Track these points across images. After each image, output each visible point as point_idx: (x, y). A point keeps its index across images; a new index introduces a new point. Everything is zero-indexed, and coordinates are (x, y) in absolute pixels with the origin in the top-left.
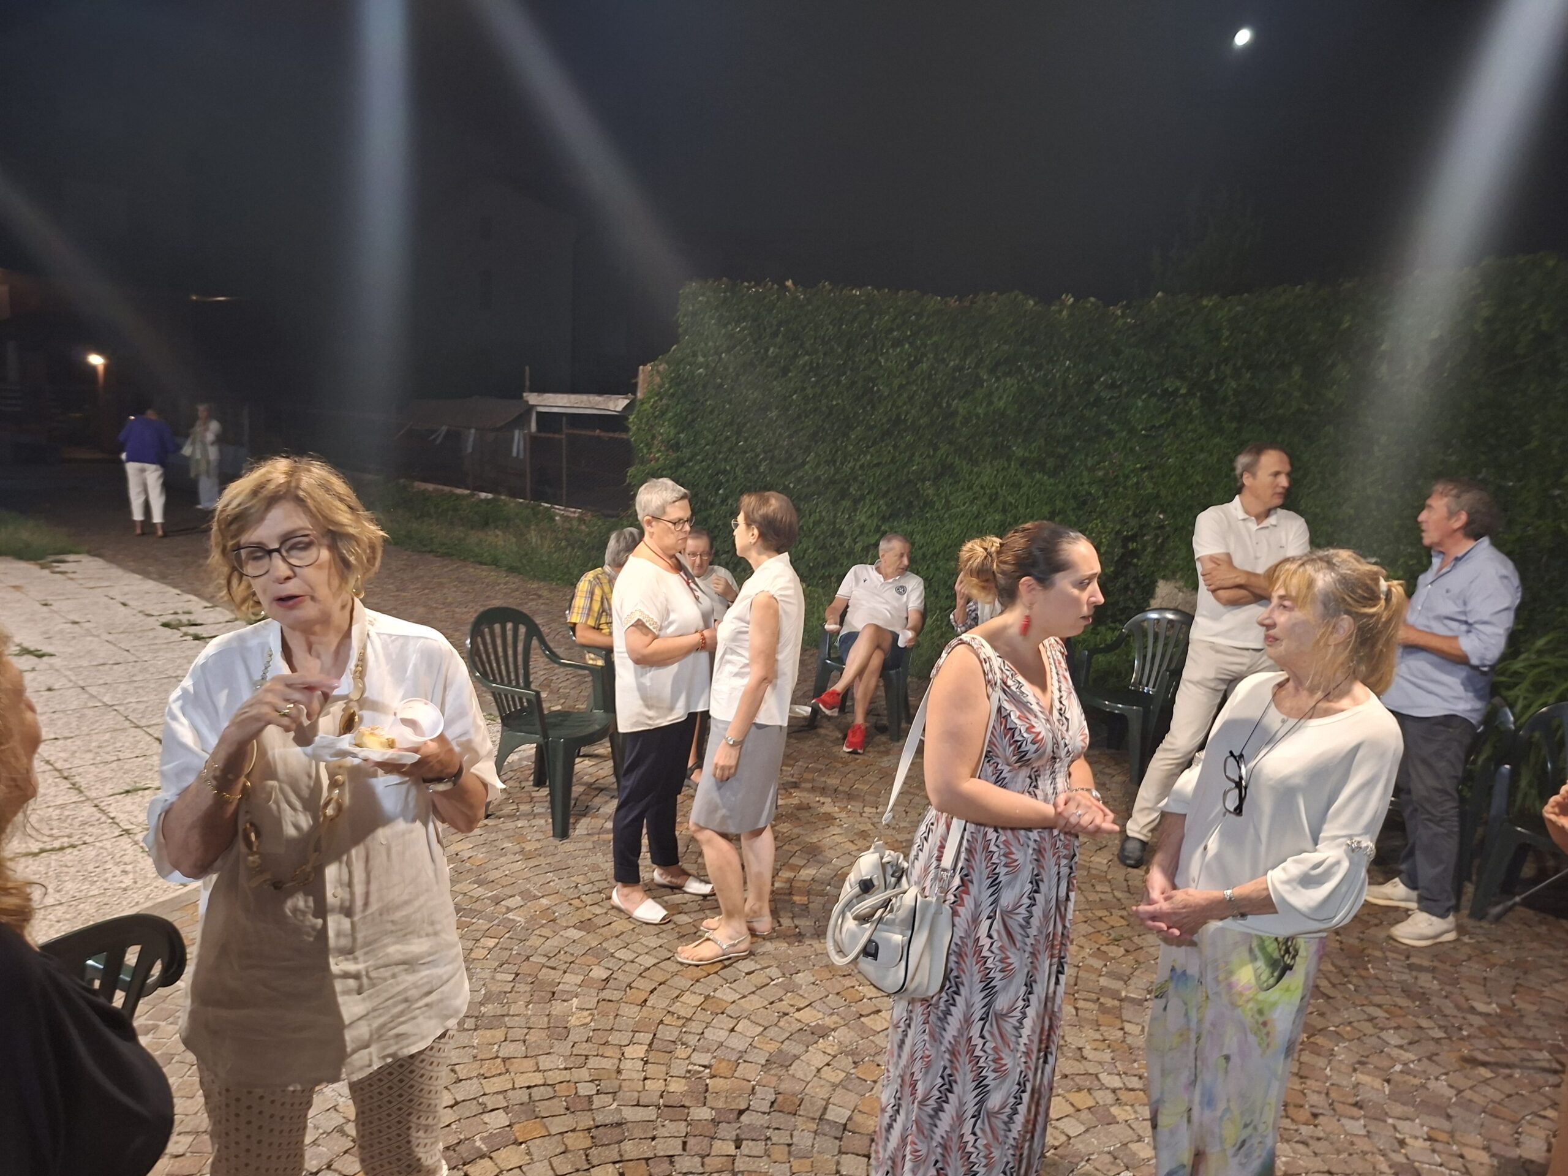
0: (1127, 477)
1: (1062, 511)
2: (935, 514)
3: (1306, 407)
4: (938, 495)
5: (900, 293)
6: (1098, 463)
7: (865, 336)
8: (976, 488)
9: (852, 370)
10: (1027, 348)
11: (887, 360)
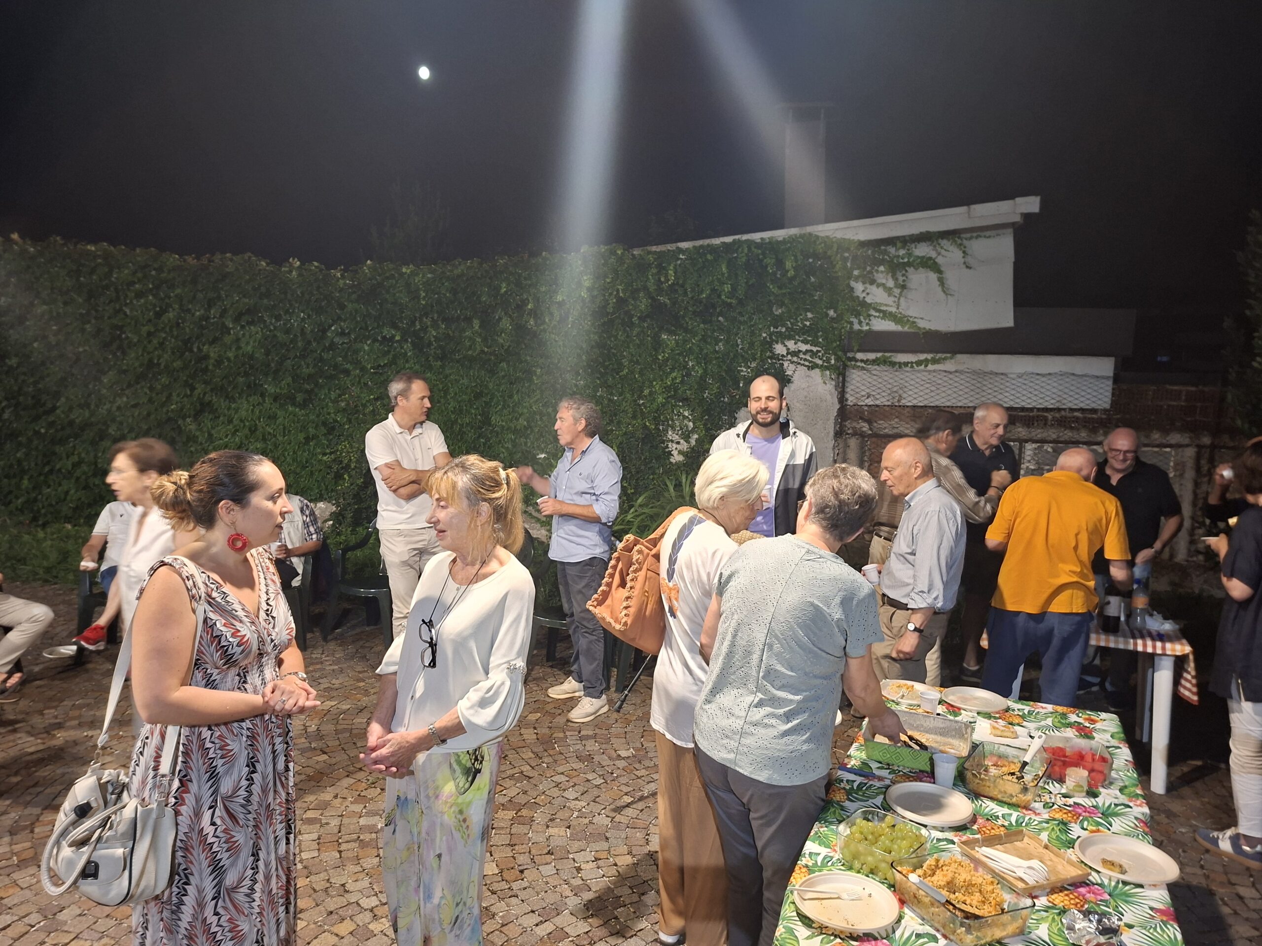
0: (364, 406)
1: (315, 437)
2: (199, 447)
3: (486, 350)
4: (201, 430)
5: (138, 250)
6: (340, 396)
7: (107, 287)
8: (236, 422)
9: (96, 318)
10: (265, 301)
11: (131, 310)
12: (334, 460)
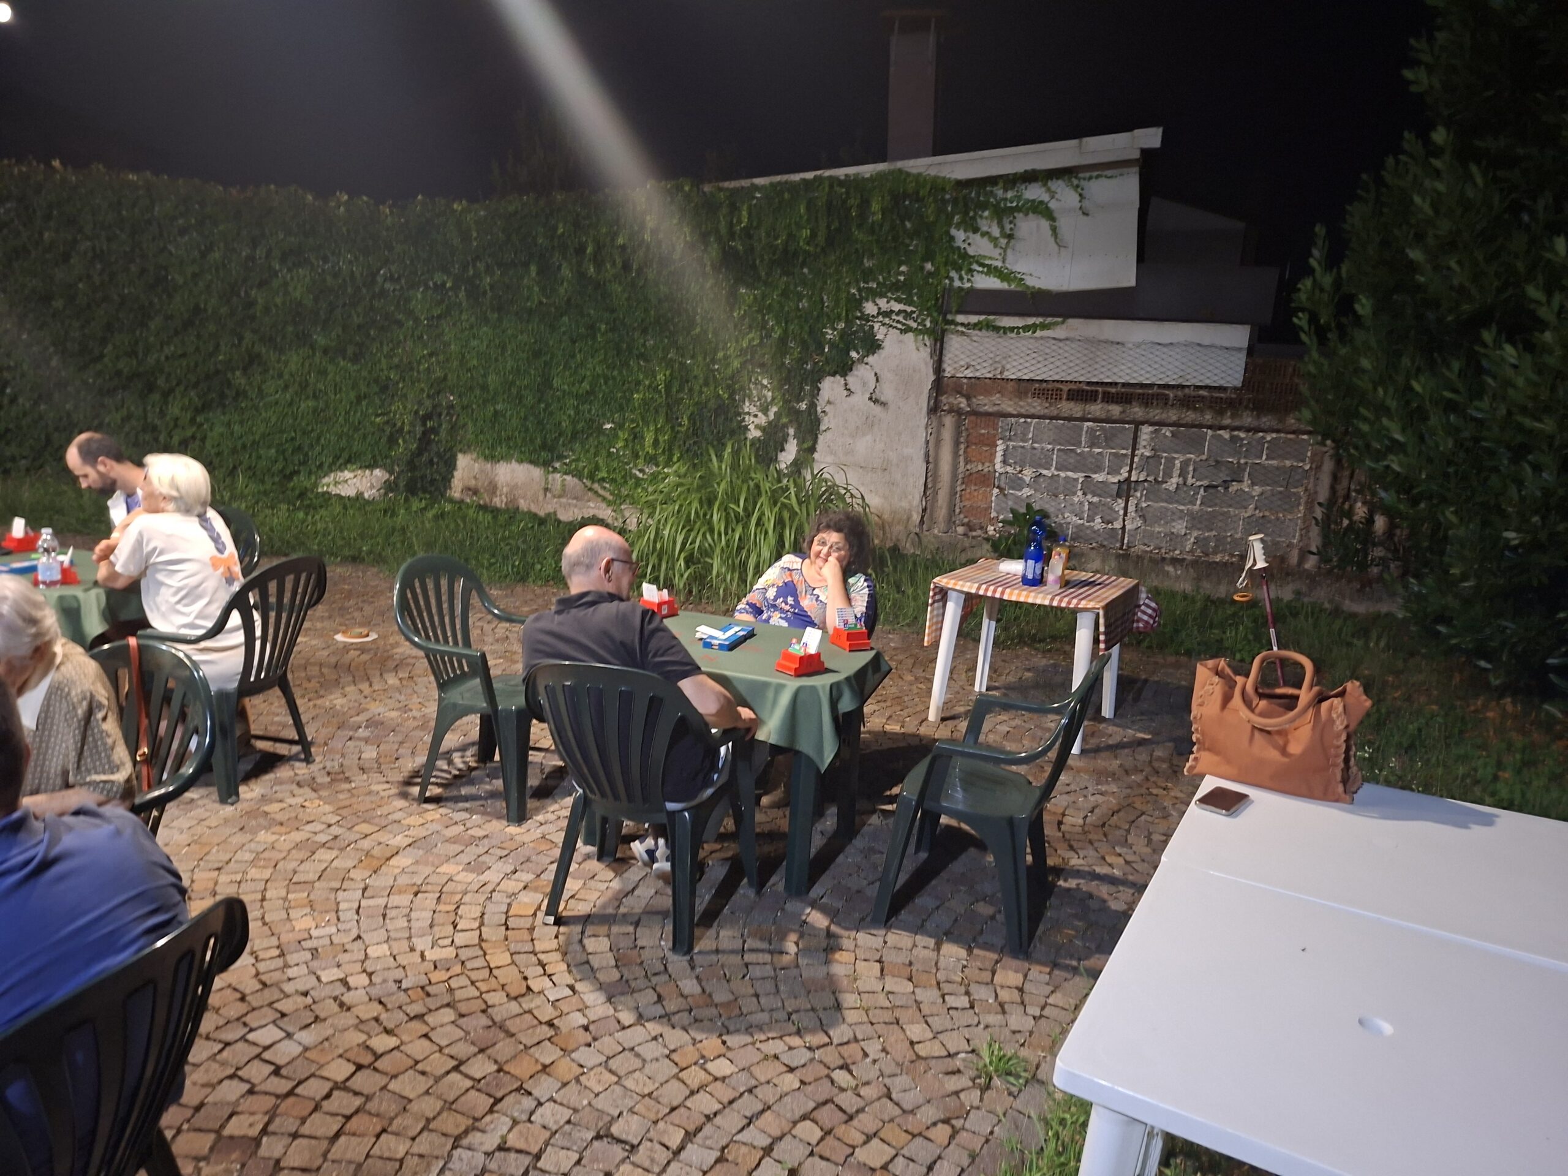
1: (367, 396)
4: (250, 384)
7: (150, 222)
9: (140, 257)
10: (311, 240)
11: (176, 248)
12: (387, 422)
